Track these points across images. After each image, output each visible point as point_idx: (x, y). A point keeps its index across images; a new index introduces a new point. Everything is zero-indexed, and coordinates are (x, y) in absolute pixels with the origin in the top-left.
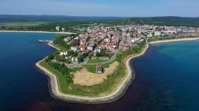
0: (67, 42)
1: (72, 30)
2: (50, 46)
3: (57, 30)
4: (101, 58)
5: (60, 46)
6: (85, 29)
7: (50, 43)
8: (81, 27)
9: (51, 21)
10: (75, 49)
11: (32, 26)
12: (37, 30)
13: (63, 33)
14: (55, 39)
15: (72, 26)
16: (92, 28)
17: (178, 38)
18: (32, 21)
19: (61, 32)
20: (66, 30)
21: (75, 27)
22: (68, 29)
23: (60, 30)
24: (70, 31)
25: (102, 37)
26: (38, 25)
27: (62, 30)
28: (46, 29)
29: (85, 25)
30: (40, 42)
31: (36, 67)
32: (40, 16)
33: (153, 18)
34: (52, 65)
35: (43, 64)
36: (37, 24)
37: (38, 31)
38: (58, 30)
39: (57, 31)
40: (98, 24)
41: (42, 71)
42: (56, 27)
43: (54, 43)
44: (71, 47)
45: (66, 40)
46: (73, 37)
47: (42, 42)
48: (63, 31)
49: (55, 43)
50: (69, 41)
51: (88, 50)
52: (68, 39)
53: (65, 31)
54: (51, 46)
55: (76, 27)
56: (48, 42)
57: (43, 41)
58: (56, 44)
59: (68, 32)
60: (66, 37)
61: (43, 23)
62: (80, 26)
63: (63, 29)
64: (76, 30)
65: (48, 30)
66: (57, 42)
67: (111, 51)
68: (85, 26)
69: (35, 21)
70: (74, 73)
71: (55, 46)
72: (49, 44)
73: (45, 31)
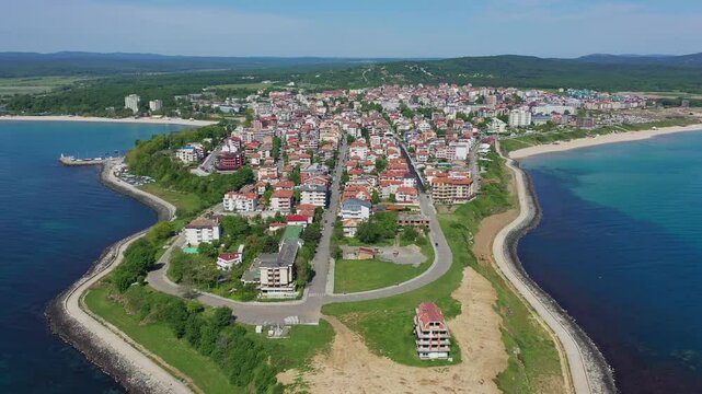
0: (193, 165)
1: (191, 109)
2: (115, 186)
3: (130, 110)
4: (387, 252)
5: (166, 185)
6: (240, 102)
7: (115, 170)
8: (222, 96)
9: (96, 74)
10: (247, 205)
11: (25, 93)
12: (48, 110)
13: (156, 120)
14: (135, 150)
15: (186, 92)
16: (262, 99)
17: (593, 133)
18: (26, 76)
19: (148, 115)
20: (168, 109)
21: (199, 95)
22: (174, 105)
23: (144, 108)
24: (184, 111)
25: (332, 138)
26: (48, 89)
27: (148, 108)
28: (84, 107)
29: (235, 87)
30: (69, 165)
31: (68, 326)
32: (54, 55)
33: (456, 61)
34: (154, 312)
35: (103, 304)
36: (45, 87)
37: (54, 114)
38: (136, 110)
39: (129, 113)
40: (279, 84)
41: (106, 356)
42: (127, 99)
43: (132, 169)
44: (226, 196)
45: (185, 156)
46: (209, 140)
47: (74, 165)
48: (155, 113)
49: (138, 169)
50: (201, 160)
51: (308, 207)
52: (195, 151)
53: (163, 113)
54: (122, 183)
55: (203, 98)
56: (102, 165)
57: (79, 161)
58: (141, 174)
59: (177, 115)
60: (182, 143)
61: (69, 81)
62: (218, 92)
63: (153, 105)
64: (205, 110)
65: (95, 107)
66: (147, 165)
67: (407, 209)
68: (235, 93)
69: (33, 75)
70: (307, 377)
71: (139, 188)
72: (112, 178)
73: (80, 115)
